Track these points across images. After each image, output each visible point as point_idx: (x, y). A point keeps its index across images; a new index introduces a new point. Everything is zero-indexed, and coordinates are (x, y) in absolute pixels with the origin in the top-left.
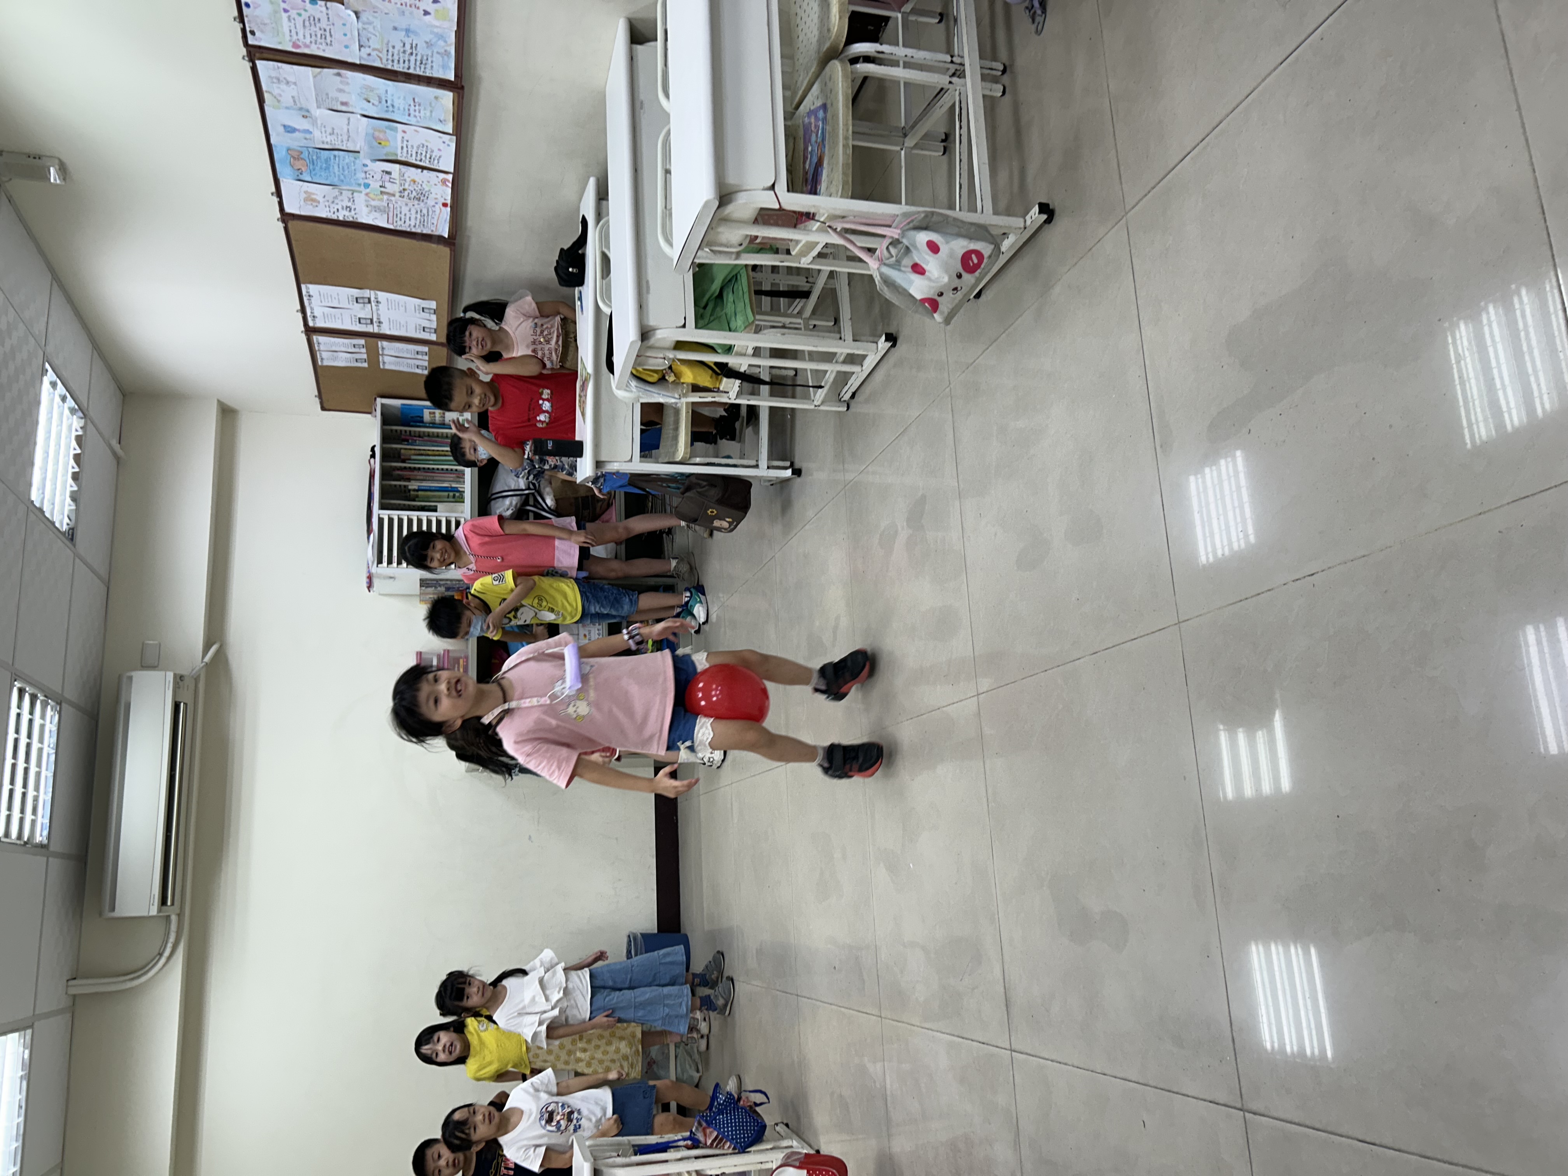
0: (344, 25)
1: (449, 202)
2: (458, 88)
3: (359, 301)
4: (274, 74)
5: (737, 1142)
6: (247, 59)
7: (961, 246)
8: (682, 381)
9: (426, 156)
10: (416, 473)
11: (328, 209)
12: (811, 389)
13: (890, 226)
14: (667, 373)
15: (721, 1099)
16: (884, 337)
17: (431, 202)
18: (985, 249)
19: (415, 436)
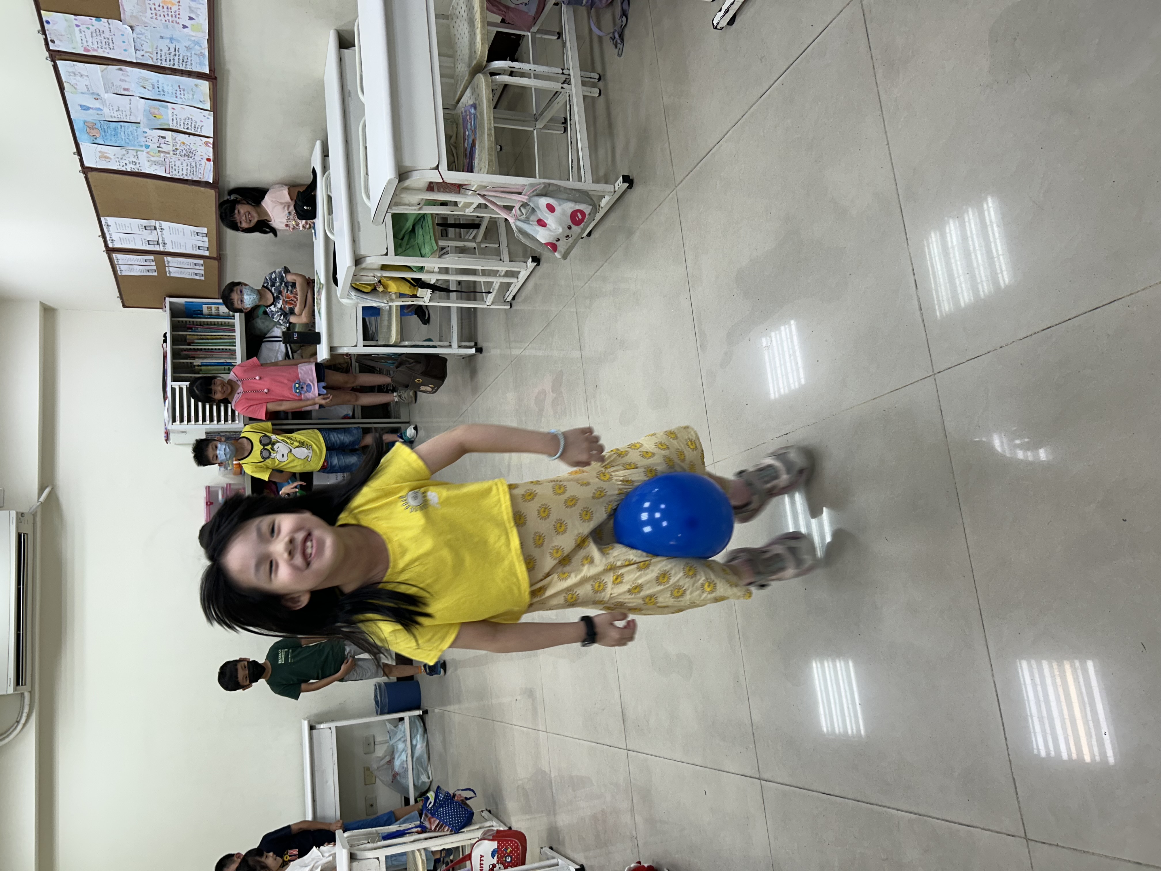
0: (123, 35)
1: (211, 158)
2: (213, 79)
3: (147, 228)
4: (71, 70)
5: (453, 826)
6: (49, 59)
7: (569, 207)
8: (389, 291)
9: (191, 126)
10: (198, 353)
11: (118, 163)
12: (484, 294)
13: (520, 193)
14: (377, 285)
15: (441, 797)
16: (530, 259)
17: (197, 158)
18: (586, 209)
19: (197, 325)
